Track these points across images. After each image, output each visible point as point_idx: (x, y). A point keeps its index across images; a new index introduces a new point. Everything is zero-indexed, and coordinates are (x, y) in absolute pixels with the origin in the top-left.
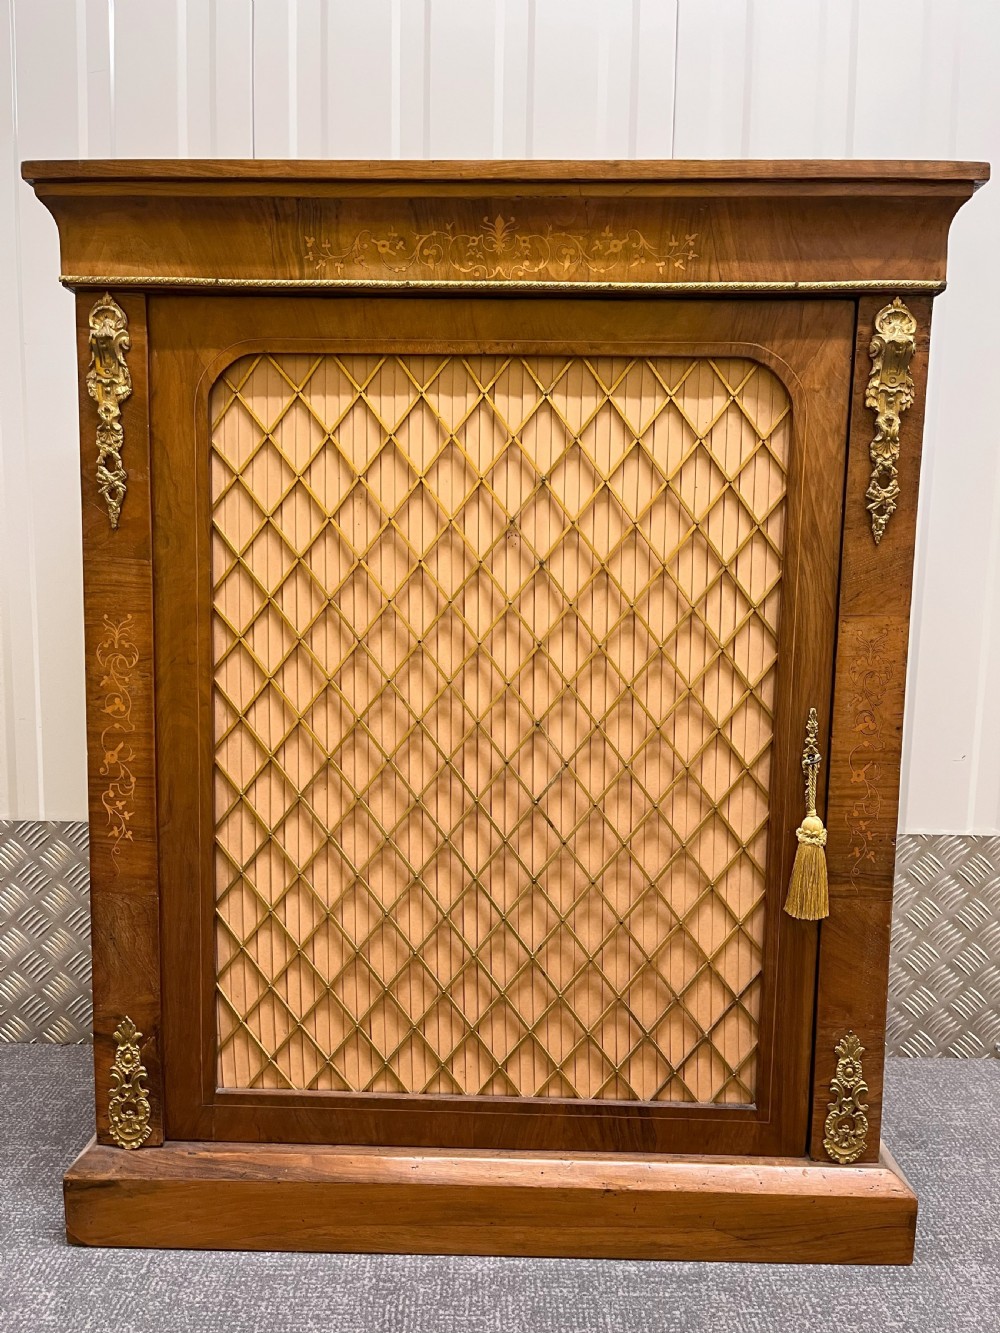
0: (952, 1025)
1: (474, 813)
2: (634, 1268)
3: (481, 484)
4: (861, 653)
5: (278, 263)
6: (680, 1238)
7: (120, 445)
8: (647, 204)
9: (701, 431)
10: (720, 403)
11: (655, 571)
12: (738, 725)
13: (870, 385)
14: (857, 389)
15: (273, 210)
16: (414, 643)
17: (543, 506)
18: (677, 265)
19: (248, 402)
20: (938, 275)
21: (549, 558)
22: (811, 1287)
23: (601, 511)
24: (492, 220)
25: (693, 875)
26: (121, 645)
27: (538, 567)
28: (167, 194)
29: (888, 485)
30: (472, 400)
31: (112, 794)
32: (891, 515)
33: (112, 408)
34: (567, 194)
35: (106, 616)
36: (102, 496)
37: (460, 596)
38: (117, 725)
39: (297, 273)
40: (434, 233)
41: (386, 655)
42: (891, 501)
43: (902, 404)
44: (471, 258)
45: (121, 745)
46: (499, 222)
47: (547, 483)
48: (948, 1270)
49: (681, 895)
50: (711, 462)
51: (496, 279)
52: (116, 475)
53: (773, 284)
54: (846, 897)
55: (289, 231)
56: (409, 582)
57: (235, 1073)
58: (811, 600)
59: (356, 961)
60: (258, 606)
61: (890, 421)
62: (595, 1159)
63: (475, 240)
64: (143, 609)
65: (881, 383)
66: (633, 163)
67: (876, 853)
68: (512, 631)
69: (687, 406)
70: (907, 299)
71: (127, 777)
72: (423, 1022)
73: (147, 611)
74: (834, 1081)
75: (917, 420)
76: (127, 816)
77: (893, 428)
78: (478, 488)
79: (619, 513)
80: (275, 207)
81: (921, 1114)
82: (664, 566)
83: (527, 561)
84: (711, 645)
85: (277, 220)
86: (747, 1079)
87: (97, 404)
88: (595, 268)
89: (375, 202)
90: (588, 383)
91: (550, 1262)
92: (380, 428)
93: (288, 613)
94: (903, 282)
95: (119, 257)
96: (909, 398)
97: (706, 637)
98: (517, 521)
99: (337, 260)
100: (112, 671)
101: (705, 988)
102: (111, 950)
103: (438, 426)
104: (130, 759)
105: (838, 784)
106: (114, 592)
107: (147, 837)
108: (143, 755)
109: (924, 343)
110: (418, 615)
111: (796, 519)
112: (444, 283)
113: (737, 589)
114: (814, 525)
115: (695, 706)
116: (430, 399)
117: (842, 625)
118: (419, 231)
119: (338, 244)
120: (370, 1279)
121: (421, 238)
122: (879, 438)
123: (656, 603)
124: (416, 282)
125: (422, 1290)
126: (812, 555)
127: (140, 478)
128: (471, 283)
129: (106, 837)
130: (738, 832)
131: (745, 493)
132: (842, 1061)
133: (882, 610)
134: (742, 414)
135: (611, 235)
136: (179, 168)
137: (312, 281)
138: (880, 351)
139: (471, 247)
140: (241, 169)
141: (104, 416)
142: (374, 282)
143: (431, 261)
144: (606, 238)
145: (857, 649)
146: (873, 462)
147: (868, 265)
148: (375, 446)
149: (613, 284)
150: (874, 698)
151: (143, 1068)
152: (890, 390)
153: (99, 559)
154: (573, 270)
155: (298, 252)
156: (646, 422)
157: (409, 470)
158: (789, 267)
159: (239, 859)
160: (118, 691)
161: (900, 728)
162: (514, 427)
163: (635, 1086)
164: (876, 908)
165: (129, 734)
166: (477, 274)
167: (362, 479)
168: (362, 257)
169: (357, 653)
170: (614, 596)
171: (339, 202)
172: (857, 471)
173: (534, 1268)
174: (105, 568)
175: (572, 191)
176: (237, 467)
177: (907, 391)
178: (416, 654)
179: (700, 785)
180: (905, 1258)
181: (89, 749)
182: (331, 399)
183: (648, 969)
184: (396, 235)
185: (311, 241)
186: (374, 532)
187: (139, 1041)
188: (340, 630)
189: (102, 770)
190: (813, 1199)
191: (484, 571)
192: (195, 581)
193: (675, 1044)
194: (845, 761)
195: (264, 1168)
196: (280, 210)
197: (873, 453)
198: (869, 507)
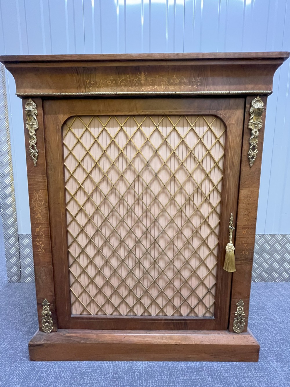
1: (138, 243)
3: (139, 152)
5: (79, 87)
6: (196, 356)
7: (35, 142)
8: (186, 68)
9: (200, 136)
10: (206, 128)
11: (188, 176)
12: (210, 218)
14: (246, 123)
15: (76, 72)
16: (121, 197)
17: (156, 158)
18: (195, 87)
19: (73, 130)
20: (270, 89)
21: (158, 173)
23: (173, 159)
24: (141, 74)
25: (198, 258)
26: (39, 199)
27: (155, 175)
29: (254, 151)
30: (136, 128)
31: (38, 240)
32: (255, 159)
33: (33, 132)
35: (34, 191)
36: (31, 157)
37: (133, 184)
38: (39, 221)
39: (84, 91)
40: (124, 78)
41: (113, 200)
42: (255, 155)
43: (259, 127)
44: (135, 85)
45: (40, 227)
46: (143, 73)
47: (157, 151)
49: (194, 263)
50: (203, 145)
51: (142, 91)
52: (35, 151)
53: (223, 92)
55: (81, 78)
56: (119, 180)
57: (76, 311)
58: (232, 183)
59: (107, 282)
60: (78, 187)
61: (256, 132)
62: (172, 334)
63: (136, 80)
64: (44, 189)
67: (249, 252)
68: (148, 193)
69: (196, 129)
70: (261, 96)
71: (42, 235)
72: (126, 297)
73: (46, 189)
74: (236, 312)
75: (263, 132)
76: (43, 245)
77: (257, 134)
78: (138, 153)
79: (178, 159)
82: (190, 174)
83: (152, 173)
84: (203, 196)
85: (77, 74)
86: (212, 310)
87: (28, 131)
88: (171, 88)
89: (106, 68)
90: (168, 123)
92: (110, 137)
93: (86, 189)
94: (260, 91)
95: (33, 87)
96: (261, 125)
97: (202, 194)
98: (149, 162)
99: (95, 87)
100: (37, 206)
101: (201, 287)
102: (40, 281)
103: (126, 136)
104: (43, 230)
105: (239, 234)
106: (36, 184)
107: (48, 251)
108: (46, 229)
109: (265, 109)
110: (122, 189)
111: (227, 161)
112: (127, 93)
113: (210, 181)
114: (233, 162)
115: (199, 213)
116: (124, 128)
117: (240, 190)
118: (119, 77)
119: (96, 82)
121: (120, 80)
122: (252, 137)
123: (188, 184)
124: (119, 93)
126: (232, 171)
127: (42, 152)
128: (135, 93)
129: (37, 251)
130: (210, 246)
131: (213, 154)
132: (238, 307)
133: (252, 186)
134: (212, 131)
135: (175, 78)
136: (47, 58)
137: (88, 93)
138: (253, 112)
139: (135, 82)
140: (65, 57)
141: (30, 134)
142: (106, 93)
143: (123, 86)
145: (245, 197)
146: (250, 144)
147: (250, 86)
148: (109, 142)
149: (176, 92)
150: (249, 211)
151: (50, 312)
152: (256, 123)
153: (31, 175)
154: (164, 88)
155: (84, 84)
156: (185, 134)
157: (118, 149)
158: (227, 87)
159: (75, 255)
160: (39, 211)
161: (256, 219)
162: (148, 135)
163: (182, 312)
164: (248, 267)
165: (42, 223)
166: (136, 90)
167: (105, 151)
168: (103, 86)
169: (105, 200)
170: (176, 183)
171: (95, 69)
172: (245, 147)
174: (33, 177)
175: (164, 64)
176: (70, 149)
177: (260, 123)
178: (121, 200)
179: (200, 234)
180: (256, 360)
181: (32, 227)
182: (96, 129)
183: (185, 283)
184: (112, 79)
185: (88, 81)
186: (109, 166)
187: (49, 305)
188: (100, 194)
189: (35, 233)
190: (231, 346)
191: (140, 177)
192: (59, 180)
193: (193, 302)
194: (241, 228)
195: (83, 339)
196: (78, 71)
197: (250, 141)
198: (249, 157)
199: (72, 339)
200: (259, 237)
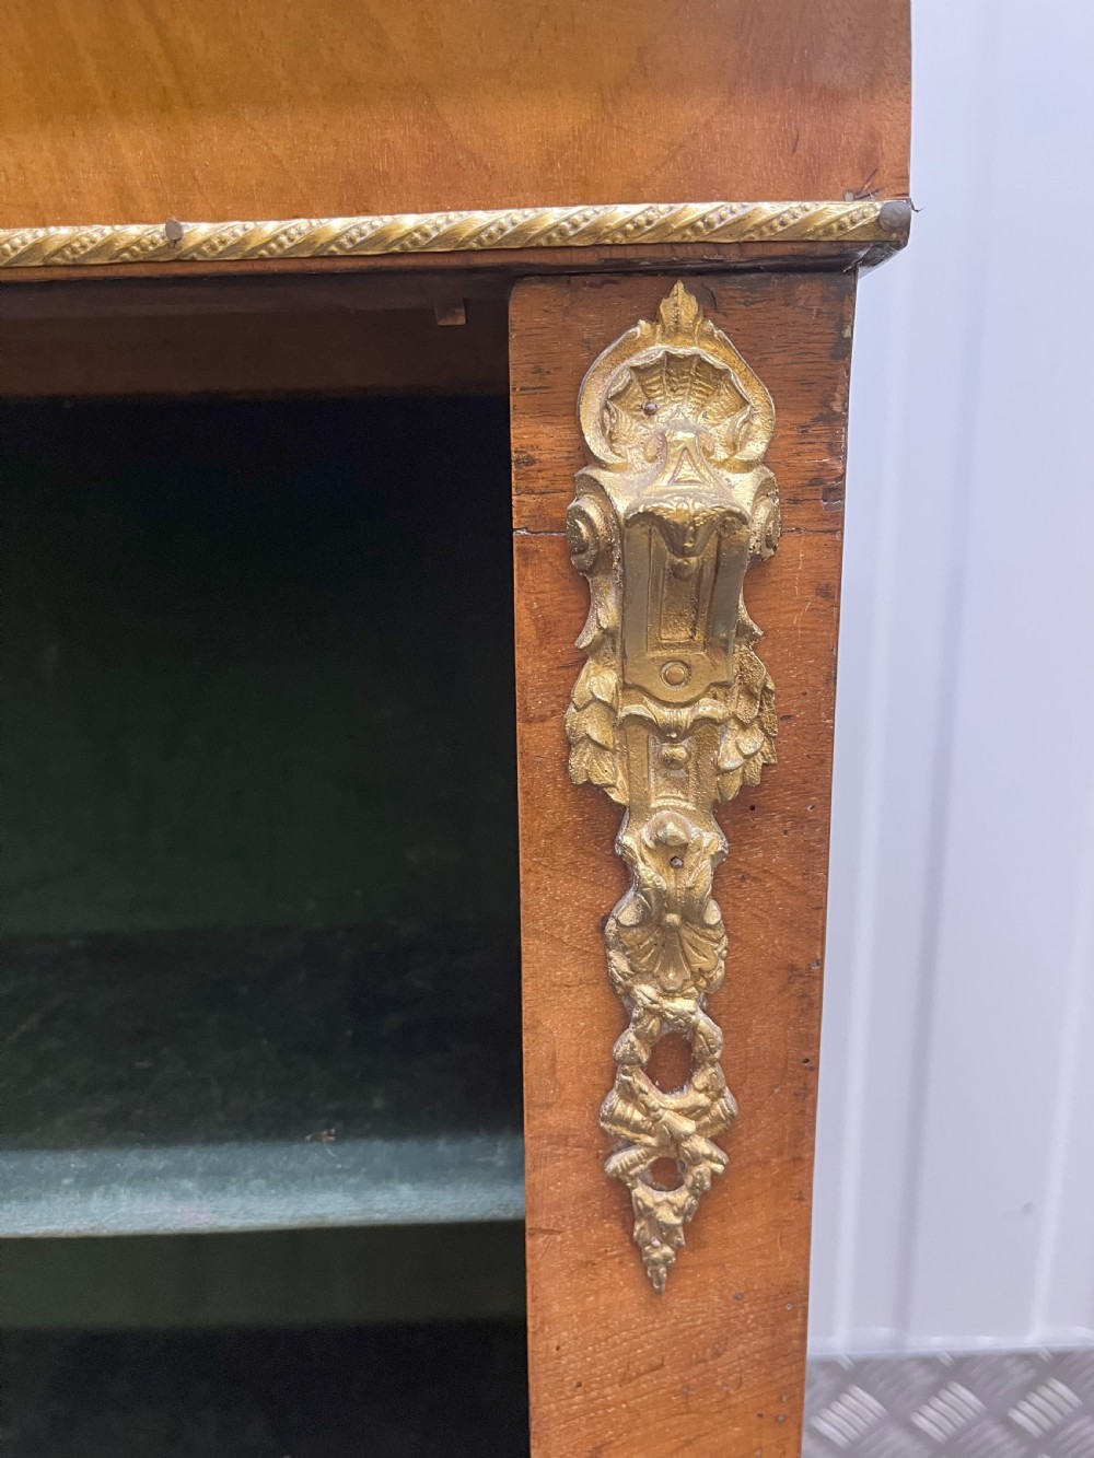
13: (582, 693)
32: (706, 1193)
42: (700, 1141)
43: (722, 771)
61: (674, 846)
65: (626, 687)
70: (731, 288)
75: (800, 820)
77: (689, 876)
94: (695, 210)
96: (754, 742)
122: (632, 908)
138: (608, 549)
152: (665, 715)
172: (559, 1024)
177: (745, 713)
198: (618, 1161)
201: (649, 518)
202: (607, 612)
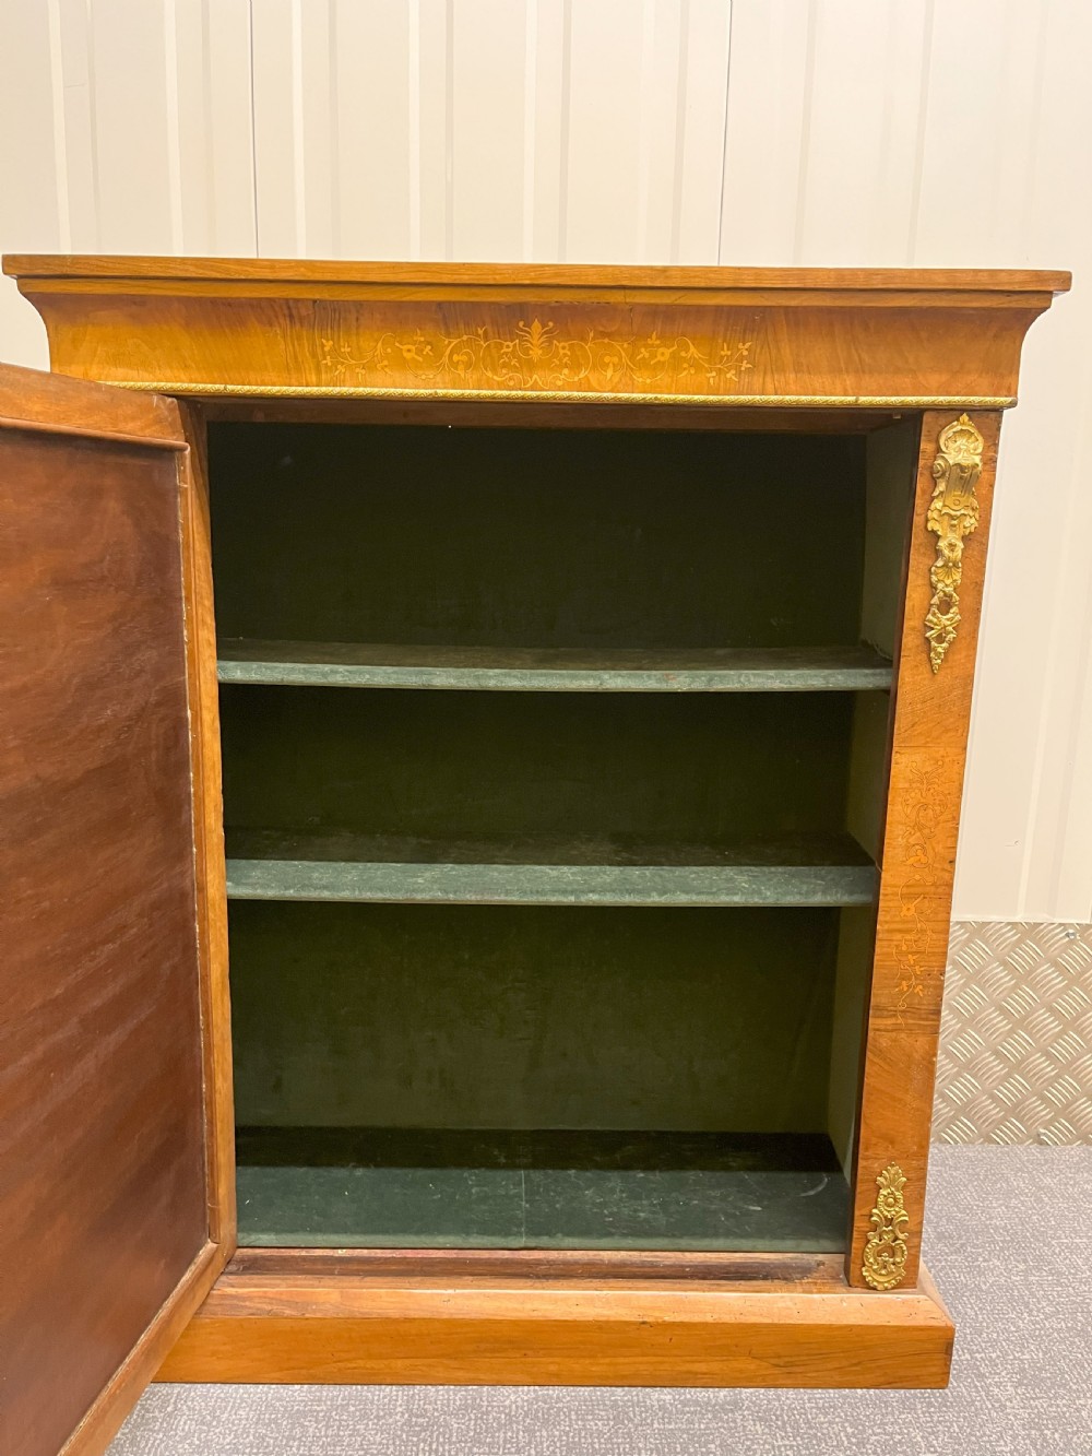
0: (995, 1112)
2: (669, 1397)
4: (914, 785)
5: (293, 369)
6: (715, 1367)
8: (700, 311)
13: (932, 507)
14: (919, 509)
15: (286, 312)
18: (728, 376)
20: (1009, 389)
22: (846, 1415)
24: (528, 325)
28: (169, 293)
29: (948, 612)
32: (951, 643)
34: (612, 300)
39: (314, 378)
40: (465, 338)
42: (950, 628)
43: (965, 527)
44: (504, 366)
46: (536, 325)
48: (983, 1393)
51: (532, 389)
53: (833, 398)
54: (892, 1031)
55: (305, 333)
61: (952, 546)
62: (630, 1289)
63: (509, 346)
65: (944, 506)
66: (683, 269)
67: (924, 987)
70: (975, 414)
74: (875, 1211)
75: (981, 543)
77: (955, 554)
80: (289, 308)
81: (961, 1213)
85: (291, 321)
88: (641, 378)
89: (400, 305)
91: (585, 1391)
94: (971, 398)
95: (116, 359)
96: (973, 521)
99: (357, 366)
105: (888, 918)
109: (990, 461)
112: (475, 392)
117: (895, 757)
118: (448, 335)
119: (359, 348)
120: (403, 1414)
121: (450, 343)
122: (940, 563)
124: (444, 392)
125: (456, 1425)
128: (505, 393)
132: (884, 1192)
133: (939, 741)
135: (658, 342)
136: (181, 267)
137: (331, 389)
138: (944, 472)
139: (506, 353)
140: (251, 270)
142: (399, 391)
143: (461, 367)
144: (652, 346)
145: (911, 782)
146: (933, 587)
147: (935, 379)
149: (659, 396)
150: (926, 831)
152: (953, 513)
154: (616, 380)
155: (314, 355)
158: (849, 381)
161: (952, 862)
164: (922, 1042)
166: (511, 383)
168: (386, 363)
171: (359, 305)
172: (916, 596)
173: (568, 1398)
175: (616, 298)
177: (971, 513)
180: (941, 1381)
184: (422, 339)
185: (328, 345)
190: (850, 1328)
194: (896, 894)
195: (289, 1304)
196: (294, 312)
197: (934, 578)
198: (928, 634)
199: (247, 1303)
200: (1068, 935)
201: (958, 465)
202: (941, 487)
